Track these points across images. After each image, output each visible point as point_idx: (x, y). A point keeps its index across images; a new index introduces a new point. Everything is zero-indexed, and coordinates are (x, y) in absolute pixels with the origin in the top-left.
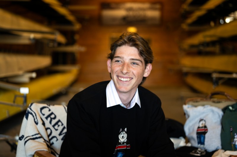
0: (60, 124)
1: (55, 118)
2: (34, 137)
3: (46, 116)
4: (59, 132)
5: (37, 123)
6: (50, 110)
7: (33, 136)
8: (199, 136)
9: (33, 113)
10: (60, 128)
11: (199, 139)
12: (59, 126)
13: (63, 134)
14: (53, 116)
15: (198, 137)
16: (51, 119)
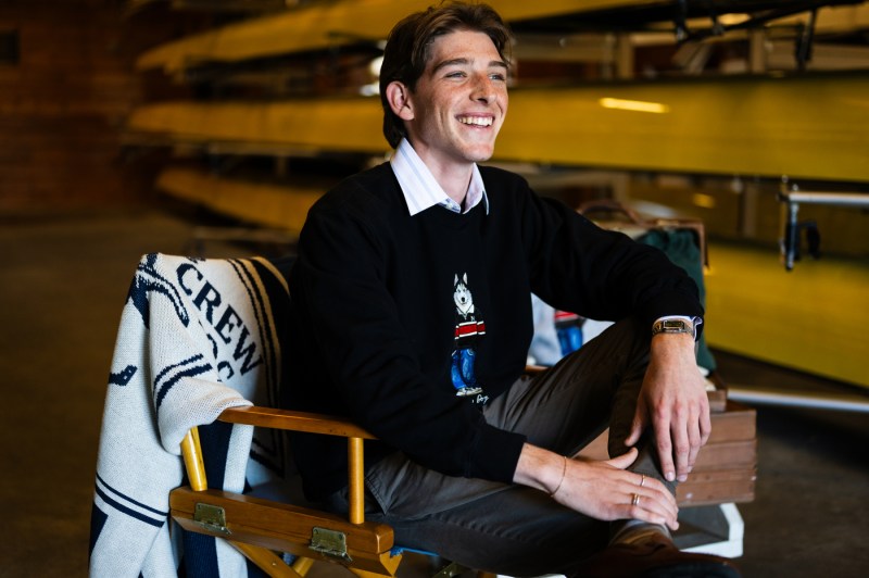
0: (233, 319)
1: (217, 302)
2: (190, 366)
3: (194, 296)
4: (233, 346)
5: (186, 322)
6: (200, 277)
7: (184, 363)
8: (563, 333)
9: (167, 287)
10: (236, 334)
11: (564, 341)
12: (231, 326)
13: (245, 351)
14: (211, 296)
15: (560, 336)
16: (210, 304)
